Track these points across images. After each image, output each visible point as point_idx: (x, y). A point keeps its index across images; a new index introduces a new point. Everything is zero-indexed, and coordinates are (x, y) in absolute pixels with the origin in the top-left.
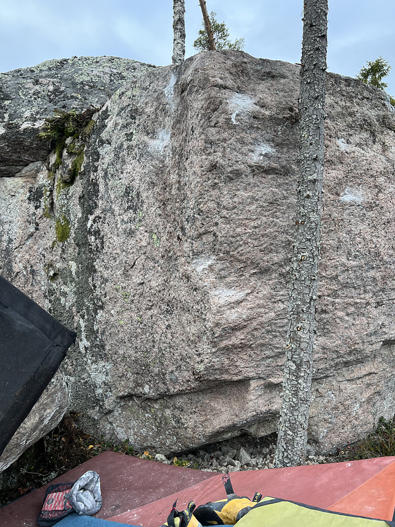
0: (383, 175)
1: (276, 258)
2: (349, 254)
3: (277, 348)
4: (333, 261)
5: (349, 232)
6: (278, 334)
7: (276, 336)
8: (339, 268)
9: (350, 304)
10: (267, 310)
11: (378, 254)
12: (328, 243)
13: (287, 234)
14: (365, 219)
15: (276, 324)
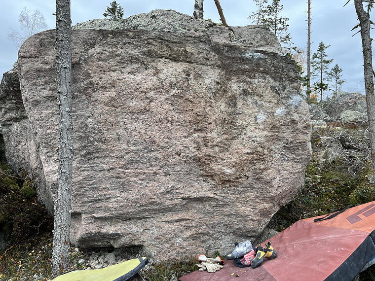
0: (153, 90)
1: (75, 146)
2: (128, 142)
3: (90, 197)
4: (116, 147)
5: (125, 129)
6: (88, 189)
7: (87, 190)
8: (122, 151)
9: (140, 173)
10: (76, 176)
11: (153, 142)
12: (109, 136)
13: (79, 132)
14: (139, 120)
15: (84, 183)
